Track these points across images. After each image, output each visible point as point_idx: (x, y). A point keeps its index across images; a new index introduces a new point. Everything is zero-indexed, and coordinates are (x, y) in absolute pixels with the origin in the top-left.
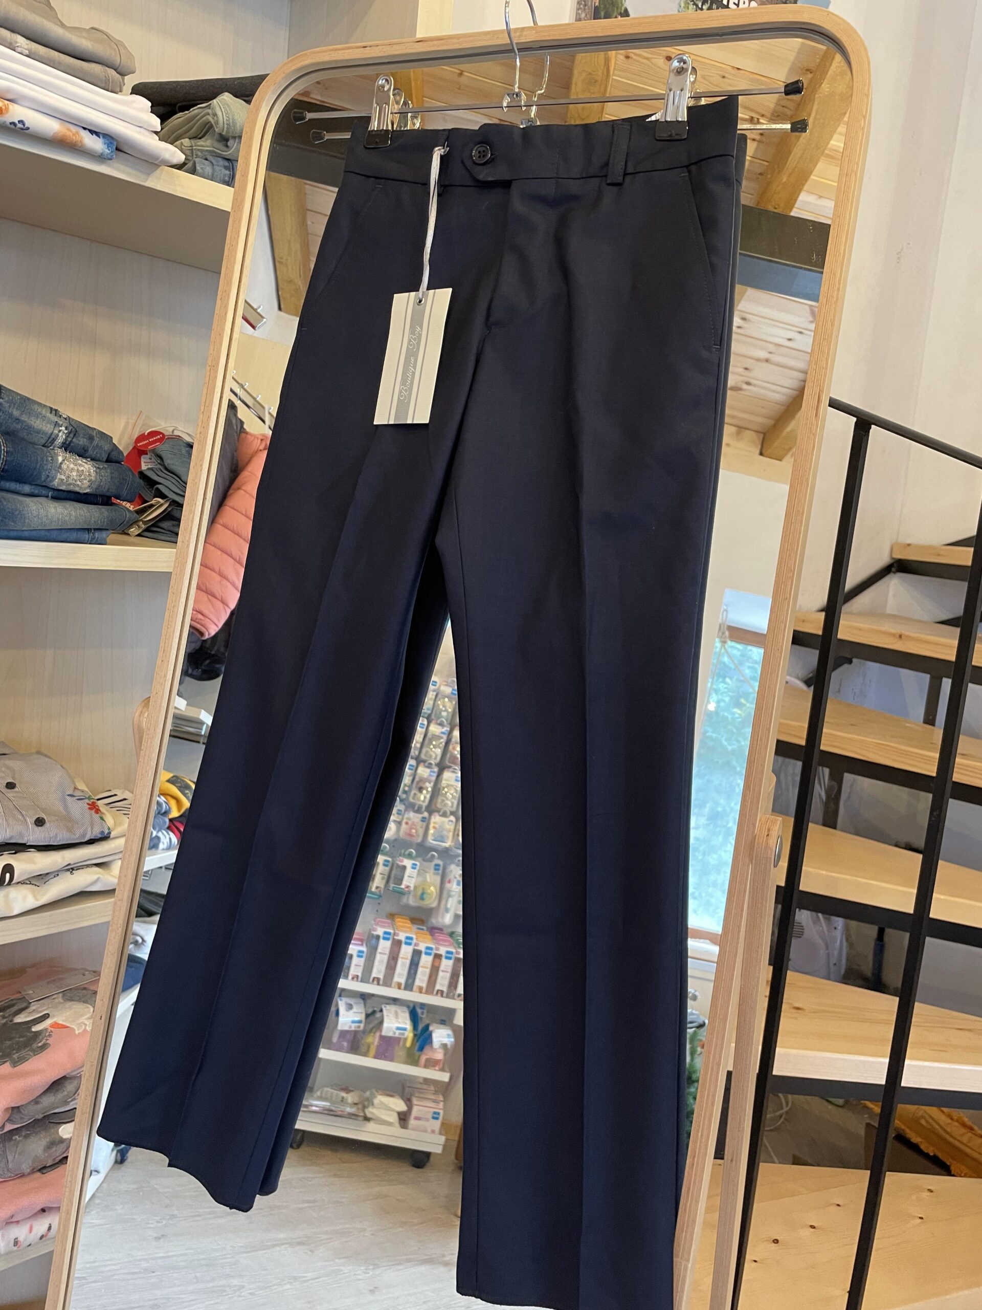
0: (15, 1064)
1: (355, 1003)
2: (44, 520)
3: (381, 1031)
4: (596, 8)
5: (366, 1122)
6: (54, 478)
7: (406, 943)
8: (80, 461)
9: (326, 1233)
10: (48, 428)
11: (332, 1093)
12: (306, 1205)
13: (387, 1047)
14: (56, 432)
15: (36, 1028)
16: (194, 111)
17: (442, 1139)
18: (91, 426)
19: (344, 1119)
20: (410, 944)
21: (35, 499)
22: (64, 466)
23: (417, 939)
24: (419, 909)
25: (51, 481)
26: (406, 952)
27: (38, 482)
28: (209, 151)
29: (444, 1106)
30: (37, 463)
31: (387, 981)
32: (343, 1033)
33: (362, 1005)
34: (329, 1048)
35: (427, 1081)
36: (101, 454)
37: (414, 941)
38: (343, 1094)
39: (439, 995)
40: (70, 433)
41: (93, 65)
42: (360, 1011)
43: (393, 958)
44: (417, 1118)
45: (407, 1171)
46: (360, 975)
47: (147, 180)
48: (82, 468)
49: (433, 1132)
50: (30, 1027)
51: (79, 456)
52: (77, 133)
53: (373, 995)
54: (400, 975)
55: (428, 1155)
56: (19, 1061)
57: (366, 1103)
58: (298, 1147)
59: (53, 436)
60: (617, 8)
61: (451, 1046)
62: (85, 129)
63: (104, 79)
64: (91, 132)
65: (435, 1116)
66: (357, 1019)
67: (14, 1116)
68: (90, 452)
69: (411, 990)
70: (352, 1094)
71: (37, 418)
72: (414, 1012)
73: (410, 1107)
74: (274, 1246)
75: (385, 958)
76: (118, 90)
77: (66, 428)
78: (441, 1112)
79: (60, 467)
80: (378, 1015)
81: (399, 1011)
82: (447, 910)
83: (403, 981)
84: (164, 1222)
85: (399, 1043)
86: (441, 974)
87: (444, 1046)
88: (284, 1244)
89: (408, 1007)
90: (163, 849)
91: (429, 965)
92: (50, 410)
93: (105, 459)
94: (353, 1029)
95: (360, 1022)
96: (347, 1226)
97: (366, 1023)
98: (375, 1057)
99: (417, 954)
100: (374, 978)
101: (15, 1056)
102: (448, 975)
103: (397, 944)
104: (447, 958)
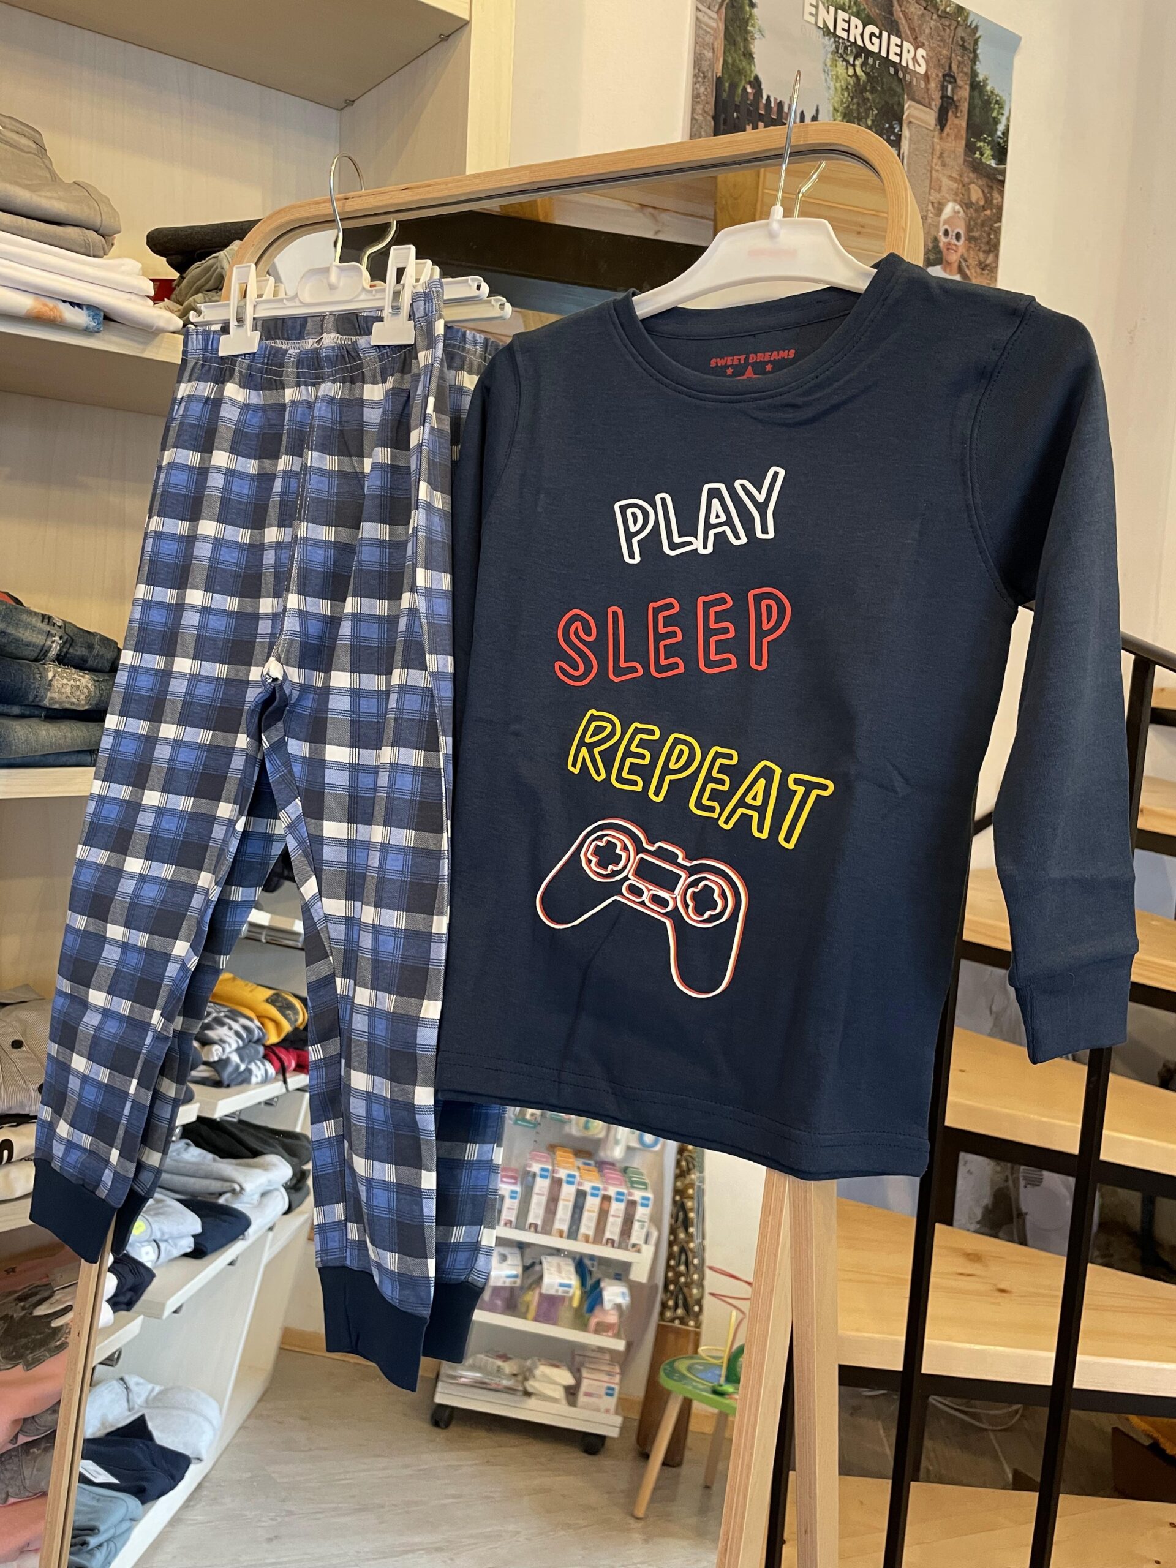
0: (29, 1366)
1: (511, 1253)
2: (34, 744)
3: (541, 1288)
4: (718, 79)
5: (525, 1398)
6: (43, 698)
7: (568, 1182)
8: (76, 674)
9: (471, 1536)
10: (39, 640)
11: (487, 1361)
12: (450, 1501)
13: (549, 1309)
14: (49, 643)
15: (56, 1323)
16: (209, 261)
17: (618, 1420)
18: (92, 631)
19: (499, 1394)
20: (572, 1183)
21: (24, 722)
22: (55, 683)
23: (581, 1176)
24: (585, 1139)
25: (40, 701)
26: (568, 1192)
27: (26, 702)
29: (621, 1380)
30: (22, 683)
31: (546, 1228)
32: (497, 1290)
33: (519, 1256)
34: (483, 1310)
35: (601, 1350)
36: (103, 663)
37: (578, 1179)
38: (499, 1363)
39: (610, 1245)
40: (65, 643)
41: (70, 229)
42: (516, 1263)
43: (553, 1200)
44: (588, 1394)
45: (577, 1459)
46: (513, 1219)
47: (144, 350)
48: (78, 683)
49: (607, 1411)
50: (50, 1322)
51: (76, 668)
52: (55, 307)
53: (529, 1245)
54: (562, 1220)
55: (602, 1438)
56: (33, 1363)
57: (527, 1374)
58: (447, 1426)
59: (45, 648)
60: (745, 76)
61: (627, 1307)
62: (64, 301)
63: (83, 243)
64: (73, 304)
65: (610, 1392)
66: (515, 1272)
67: (28, 1426)
68: (90, 663)
69: (575, 1239)
70: (509, 1363)
71: (26, 628)
72: (582, 1266)
73: (578, 1382)
74: (407, 1552)
75: (544, 1199)
76: (101, 253)
77: (61, 638)
78: (617, 1388)
79: (50, 685)
80: (537, 1268)
81: (562, 1264)
82: (617, 1142)
83: (565, 1227)
84: (279, 1520)
85: (563, 1303)
86: (611, 1219)
87: (618, 1307)
88: (418, 1550)
89: (574, 1259)
90: (257, 1083)
91: (597, 1209)
92: (41, 618)
93: (107, 669)
94: (508, 1284)
95: (516, 1276)
96: (499, 1528)
97: (523, 1278)
98: (536, 1320)
99: (581, 1195)
100: (531, 1224)
101: (30, 1357)
102: (620, 1221)
103: (557, 1183)
104: (618, 1200)
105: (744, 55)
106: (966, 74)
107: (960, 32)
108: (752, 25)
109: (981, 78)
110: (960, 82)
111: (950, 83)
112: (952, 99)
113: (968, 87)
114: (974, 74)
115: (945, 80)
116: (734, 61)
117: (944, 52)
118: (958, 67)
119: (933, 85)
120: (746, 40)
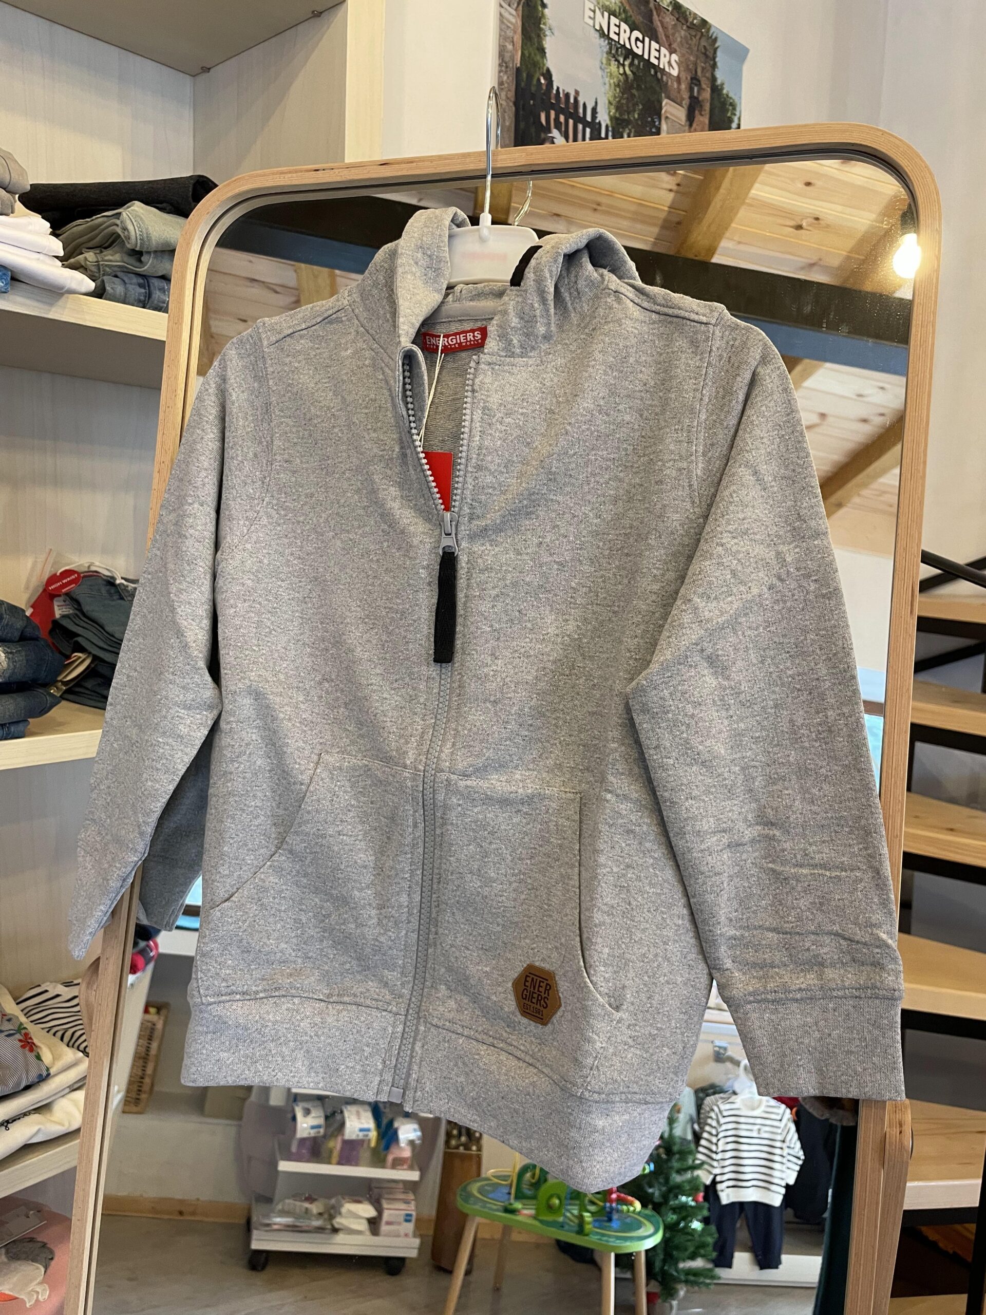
1: (314, 1105)
3: (343, 1135)
4: (518, 70)
5: (334, 1234)
11: (295, 1205)
13: (351, 1152)
16: (98, 219)
17: (417, 1242)
19: (310, 1234)
28: (119, 266)
29: (417, 1207)
32: (303, 1141)
33: (320, 1109)
34: (289, 1159)
35: (395, 1182)
38: (307, 1205)
42: (318, 1114)
44: (388, 1223)
45: (381, 1282)
49: (406, 1235)
53: (330, 1097)
55: (402, 1260)
57: (332, 1211)
58: (263, 1268)
60: (539, 68)
61: (418, 1141)
65: (408, 1218)
66: (316, 1124)
70: (316, 1203)
72: (376, 1110)
73: (380, 1211)
78: (414, 1213)
80: (338, 1117)
81: (361, 1111)
85: (362, 1145)
87: (411, 1143)
89: (370, 1106)
93: (17, 639)
94: (312, 1135)
95: (319, 1127)
97: (327, 1125)
98: (339, 1163)
105: (538, 49)
106: (708, 78)
107: (704, 42)
108: (544, 24)
109: (719, 82)
110: (704, 86)
111: (696, 85)
112: (697, 98)
113: (709, 90)
114: (714, 79)
115: (692, 83)
116: (530, 54)
117: (692, 58)
118: (702, 72)
119: (683, 86)
120: (539, 36)
